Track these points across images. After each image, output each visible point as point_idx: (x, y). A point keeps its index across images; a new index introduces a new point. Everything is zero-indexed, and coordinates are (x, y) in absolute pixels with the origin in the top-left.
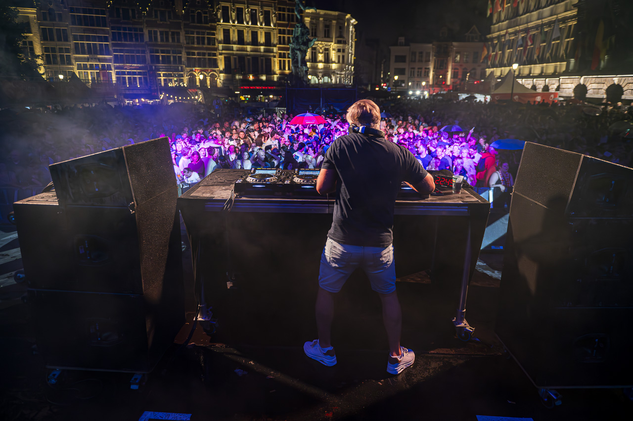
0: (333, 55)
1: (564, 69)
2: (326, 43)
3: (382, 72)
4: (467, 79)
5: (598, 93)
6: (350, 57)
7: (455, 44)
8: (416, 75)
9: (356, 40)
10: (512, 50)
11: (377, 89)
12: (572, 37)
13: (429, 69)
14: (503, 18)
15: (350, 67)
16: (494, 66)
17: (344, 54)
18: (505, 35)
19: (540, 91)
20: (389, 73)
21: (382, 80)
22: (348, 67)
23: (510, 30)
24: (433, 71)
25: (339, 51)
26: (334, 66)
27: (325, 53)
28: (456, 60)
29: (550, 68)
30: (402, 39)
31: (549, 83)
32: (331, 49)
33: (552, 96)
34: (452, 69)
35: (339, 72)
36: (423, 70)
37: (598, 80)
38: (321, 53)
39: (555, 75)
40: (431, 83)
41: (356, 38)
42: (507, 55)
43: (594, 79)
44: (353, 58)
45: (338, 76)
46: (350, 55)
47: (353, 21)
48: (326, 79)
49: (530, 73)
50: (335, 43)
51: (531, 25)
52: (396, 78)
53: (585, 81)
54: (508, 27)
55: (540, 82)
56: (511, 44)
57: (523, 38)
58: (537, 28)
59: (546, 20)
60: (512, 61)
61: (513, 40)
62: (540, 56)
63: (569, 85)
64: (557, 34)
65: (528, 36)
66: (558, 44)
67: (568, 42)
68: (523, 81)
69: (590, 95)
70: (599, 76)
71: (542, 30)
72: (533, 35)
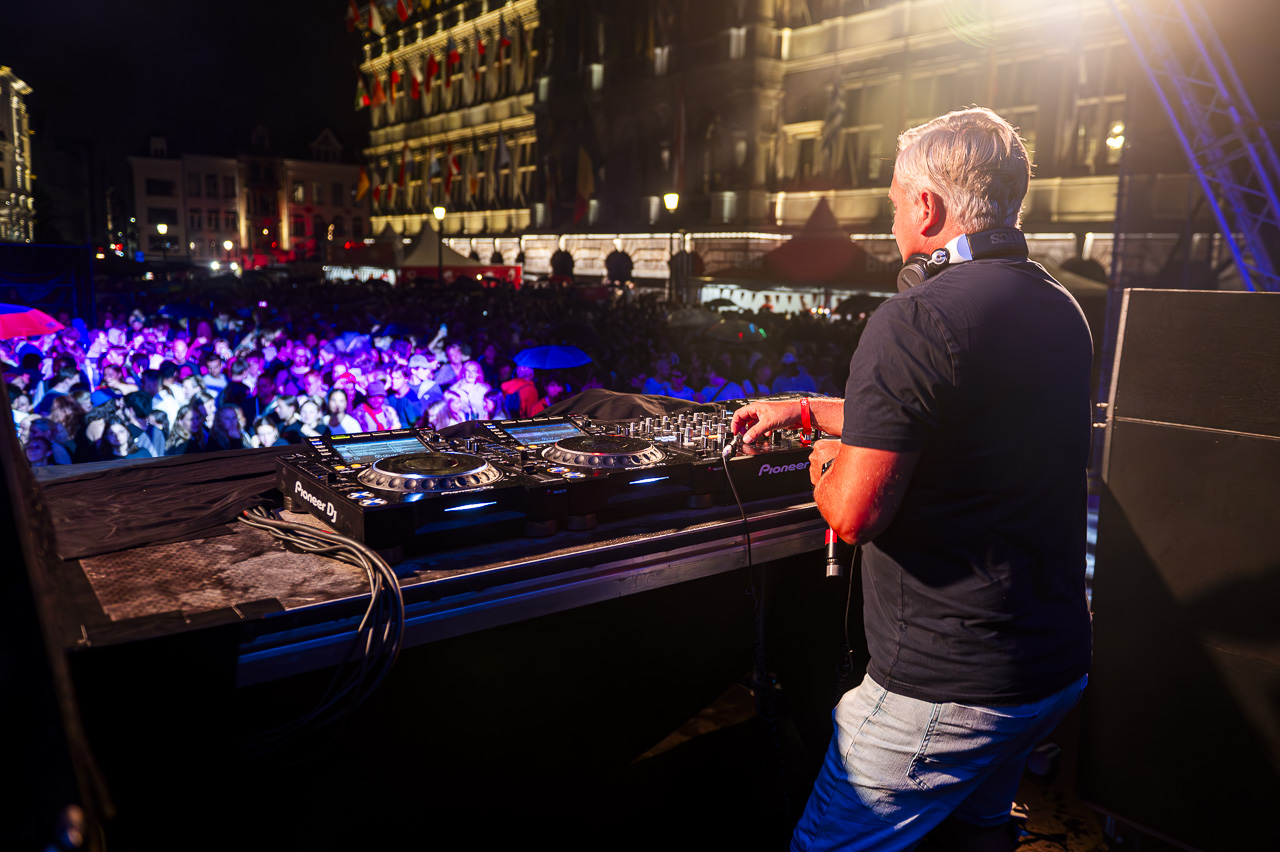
1: (525, 222)
3: (109, 217)
4: (330, 237)
5: (592, 267)
6: (19, 174)
7: (289, 163)
8: (205, 225)
9: (32, 132)
10: (419, 182)
11: (100, 256)
12: (531, 164)
13: (235, 213)
14: (392, 114)
15: (23, 197)
16: (385, 212)
18: (402, 153)
19: (486, 262)
20: (133, 220)
21: (111, 237)
22: (17, 199)
23: (413, 143)
24: (247, 219)
28: (294, 198)
29: (499, 219)
30: (159, 143)
31: (501, 248)
33: (513, 272)
34: (290, 216)
36: (222, 216)
37: (589, 244)
39: (510, 232)
40: (244, 244)
41: (31, 127)
42: (410, 191)
43: (582, 242)
44: (27, 177)
46: (19, 168)
47: (19, 85)
49: (463, 227)
51: (453, 135)
52: (162, 229)
53: (567, 245)
54: (407, 137)
55: (485, 246)
56: (417, 171)
57: (439, 160)
58: (463, 142)
59: (480, 130)
60: (428, 201)
61: (420, 163)
62: (477, 196)
63: (540, 252)
64: (505, 158)
65: (451, 157)
66: (507, 176)
67: (524, 174)
68: (452, 243)
69: (579, 269)
70: (591, 236)
71: (476, 147)
72: (460, 157)
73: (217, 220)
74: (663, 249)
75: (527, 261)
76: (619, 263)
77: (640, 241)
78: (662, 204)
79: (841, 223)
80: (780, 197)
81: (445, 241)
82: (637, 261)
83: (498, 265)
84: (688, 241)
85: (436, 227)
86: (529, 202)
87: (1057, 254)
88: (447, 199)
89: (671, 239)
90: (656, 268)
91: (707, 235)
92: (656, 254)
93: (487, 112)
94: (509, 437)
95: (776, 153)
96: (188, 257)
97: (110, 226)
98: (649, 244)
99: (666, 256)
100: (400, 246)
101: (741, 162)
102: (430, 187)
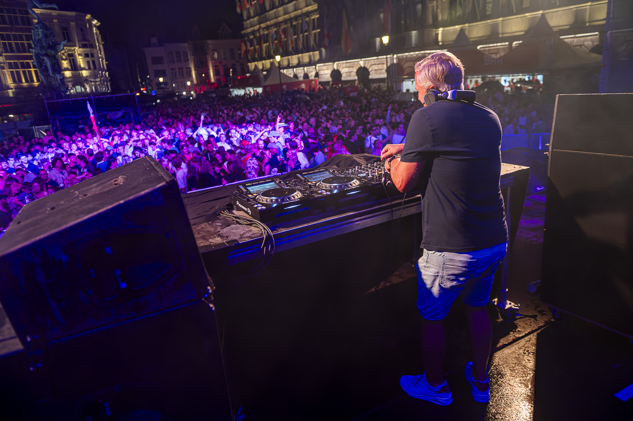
0: (81, 61)
1: (317, 57)
2: (68, 48)
3: (138, 76)
4: (231, 75)
5: (350, 76)
6: (101, 62)
7: (210, 42)
8: (178, 75)
9: (103, 43)
10: (268, 44)
11: (138, 94)
12: (318, 29)
13: (190, 68)
14: (252, 14)
15: (104, 72)
16: (254, 61)
17: (93, 59)
18: (259, 30)
19: (301, 79)
20: (148, 77)
21: (140, 85)
22: (102, 73)
23: (263, 25)
24: (195, 70)
25: (86, 55)
26: (85, 73)
27: (70, 60)
28: (214, 58)
29: (305, 57)
30: (154, 40)
31: (307, 71)
32: (76, 54)
33: (313, 82)
34: (213, 67)
35: (92, 80)
36: (185, 71)
37: (348, 65)
38: (65, 60)
39: (311, 63)
40: (195, 82)
41: (102, 41)
42: (264, 49)
43: (344, 64)
45: (93, 83)
46: (100, 59)
47: (95, 22)
48: (79, 88)
49: (289, 64)
50: (80, 48)
51: (280, 19)
52: (161, 80)
53: (337, 67)
54: (260, 23)
55: (300, 71)
56: (266, 38)
57: (275, 31)
58: (285, 21)
59: (292, 15)
60: (272, 53)
61: (267, 34)
62: (294, 48)
63: (325, 71)
64: (305, 27)
65: (280, 30)
66: (307, 35)
67: (315, 33)
68: (285, 71)
69: (344, 77)
70: (348, 61)
71: (291, 23)
72: (284, 29)
73: (182, 72)
74: (383, 64)
75: (320, 76)
76: (363, 72)
77: (372, 61)
78: (381, 41)
79: (472, 40)
80: (441, 30)
81: (281, 71)
82: (371, 71)
83: (307, 80)
84: (395, 58)
85: (277, 65)
86: (318, 48)
87: (588, 43)
88: (281, 51)
89: (387, 58)
90: (381, 73)
91: (404, 54)
92: (380, 66)
93: (295, 5)
95: (437, 8)
96: (173, 91)
97: (139, 80)
98: (376, 62)
99: (385, 67)
100: (262, 76)
101: (419, 14)
102: (273, 45)
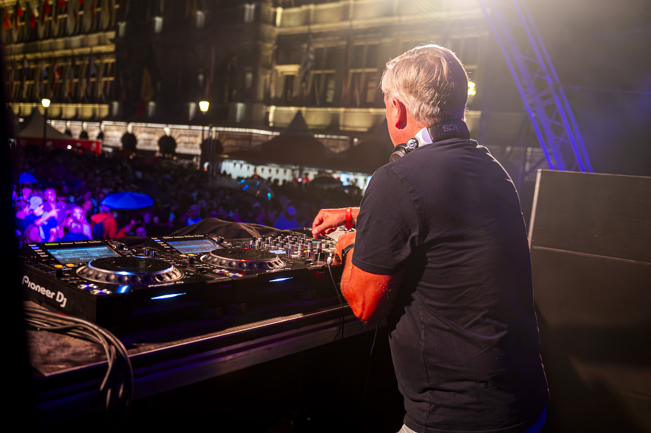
1: (105, 113)
5: (149, 144)
10: (32, 82)
12: (111, 75)
14: (15, 36)
18: (21, 62)
19: (77, 137)
23: (29, 56)
29: (87, 110)
31: (87, 128)
33: (94, 145)
37: (148, 130)
39: (94, 119)
42: (26, 88)
43: (143, 128)
49: (61, 113)
51: (58, 53)
53: (133, 129)
54: (25, 52)
55: (76, 127)
56: (31, 74)
57: (47, 68)
58: (65, 58)
59: (77, 51)
60: (37, 95)
61: (33, 69)
62: (73, 93)
63: (115, 133)
64: (93, 71)
65: (56, 67)
66: (94, 83)
67: (106, 82)
68: (53, 123)
69: (140, 145)
70: (150, 125)
71: (73, 62)
72: (62, 67)
74: (197, 136)
75: (105, 138)
76: (168, 143)
77: (182, 131)
78: (198, 108)
79: (310, 127)
80: (272, 109)
81: (48, 122)
82: (180, 142)
83: (84, 140)
84: (214, 132)
85: (42, 112)
86: (108, 102)
88: (52, 94)
89: (203, 130)
90: (192, 148)
91: (227, 129)
92: (192, 139)
93: (82, 40)
94: (172, 248)
95: (271, 82)
98: (187, 132)
99: (199, 140)
101: (248, 85)
102: (40, 86)
